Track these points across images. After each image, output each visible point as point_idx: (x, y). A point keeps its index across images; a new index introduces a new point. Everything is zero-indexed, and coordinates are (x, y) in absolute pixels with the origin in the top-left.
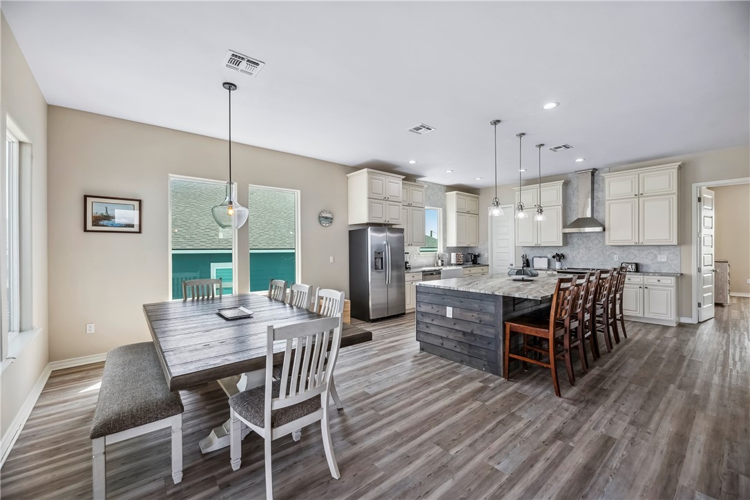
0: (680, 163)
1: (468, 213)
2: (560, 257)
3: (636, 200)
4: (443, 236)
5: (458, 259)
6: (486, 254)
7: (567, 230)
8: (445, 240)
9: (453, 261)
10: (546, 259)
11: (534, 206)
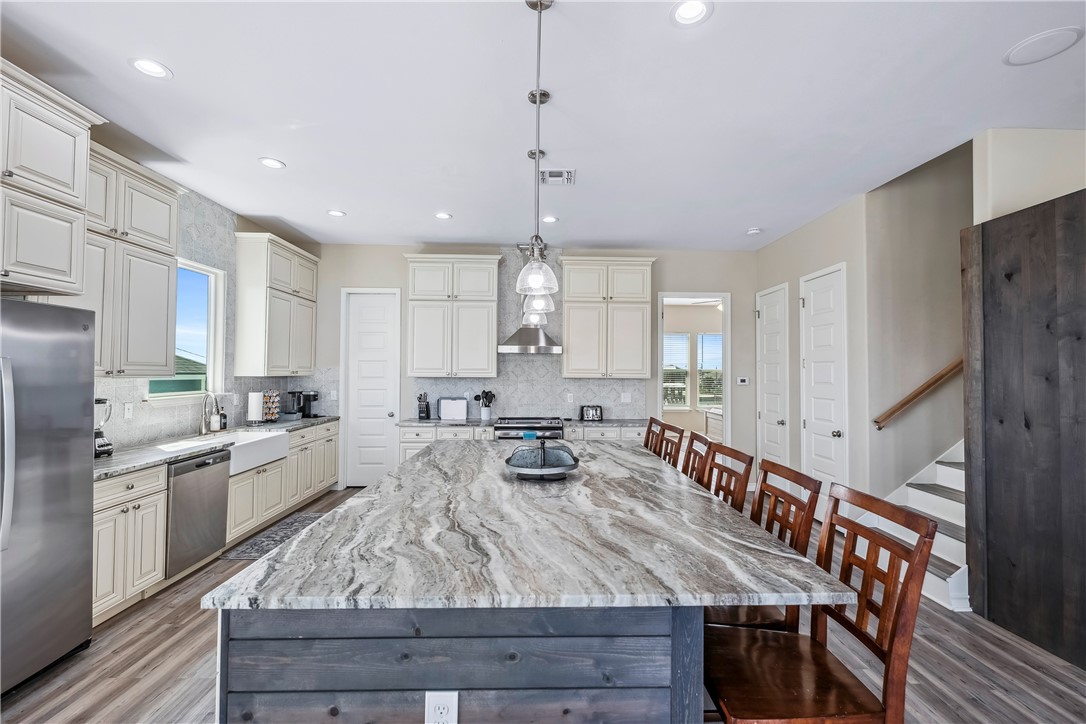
0: (654, 259)
1: (295, 293)
2: (488, 398)
3: (604, 306)
4: (227, 347)
5: (267, 410)
6: (334, 393)
7: (504, 349)
8: (230, 358)
9: (255, 412)
10: (465, 402)
11: (446, 297)
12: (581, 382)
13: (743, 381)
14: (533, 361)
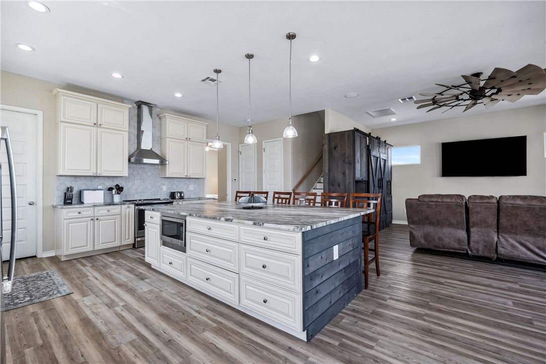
3: (186, 142)
10: (102, 191)
11: (93, 124)
12: (171, 180)
13: (235, 180)
14: (144, 168)
